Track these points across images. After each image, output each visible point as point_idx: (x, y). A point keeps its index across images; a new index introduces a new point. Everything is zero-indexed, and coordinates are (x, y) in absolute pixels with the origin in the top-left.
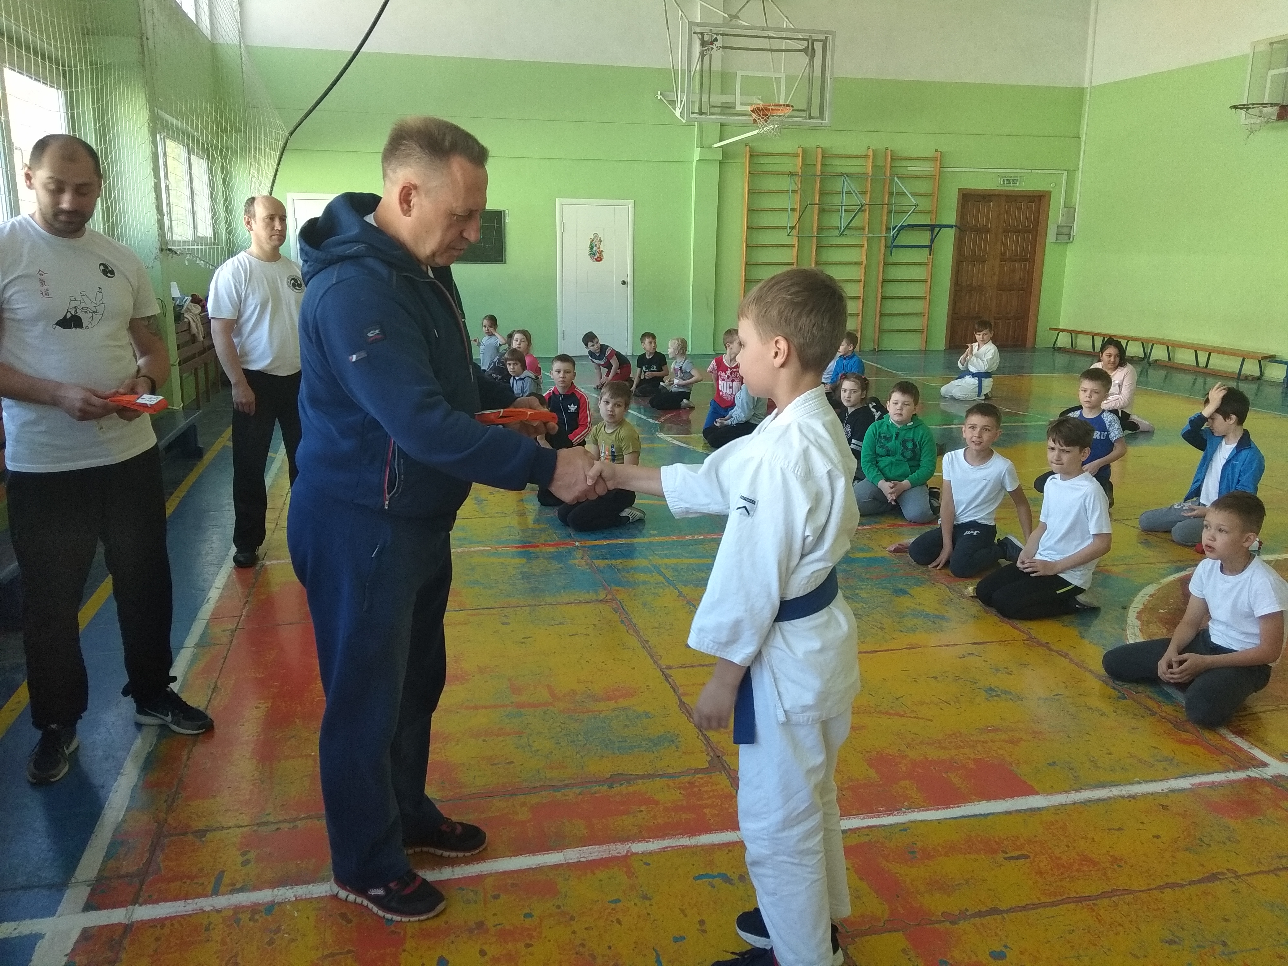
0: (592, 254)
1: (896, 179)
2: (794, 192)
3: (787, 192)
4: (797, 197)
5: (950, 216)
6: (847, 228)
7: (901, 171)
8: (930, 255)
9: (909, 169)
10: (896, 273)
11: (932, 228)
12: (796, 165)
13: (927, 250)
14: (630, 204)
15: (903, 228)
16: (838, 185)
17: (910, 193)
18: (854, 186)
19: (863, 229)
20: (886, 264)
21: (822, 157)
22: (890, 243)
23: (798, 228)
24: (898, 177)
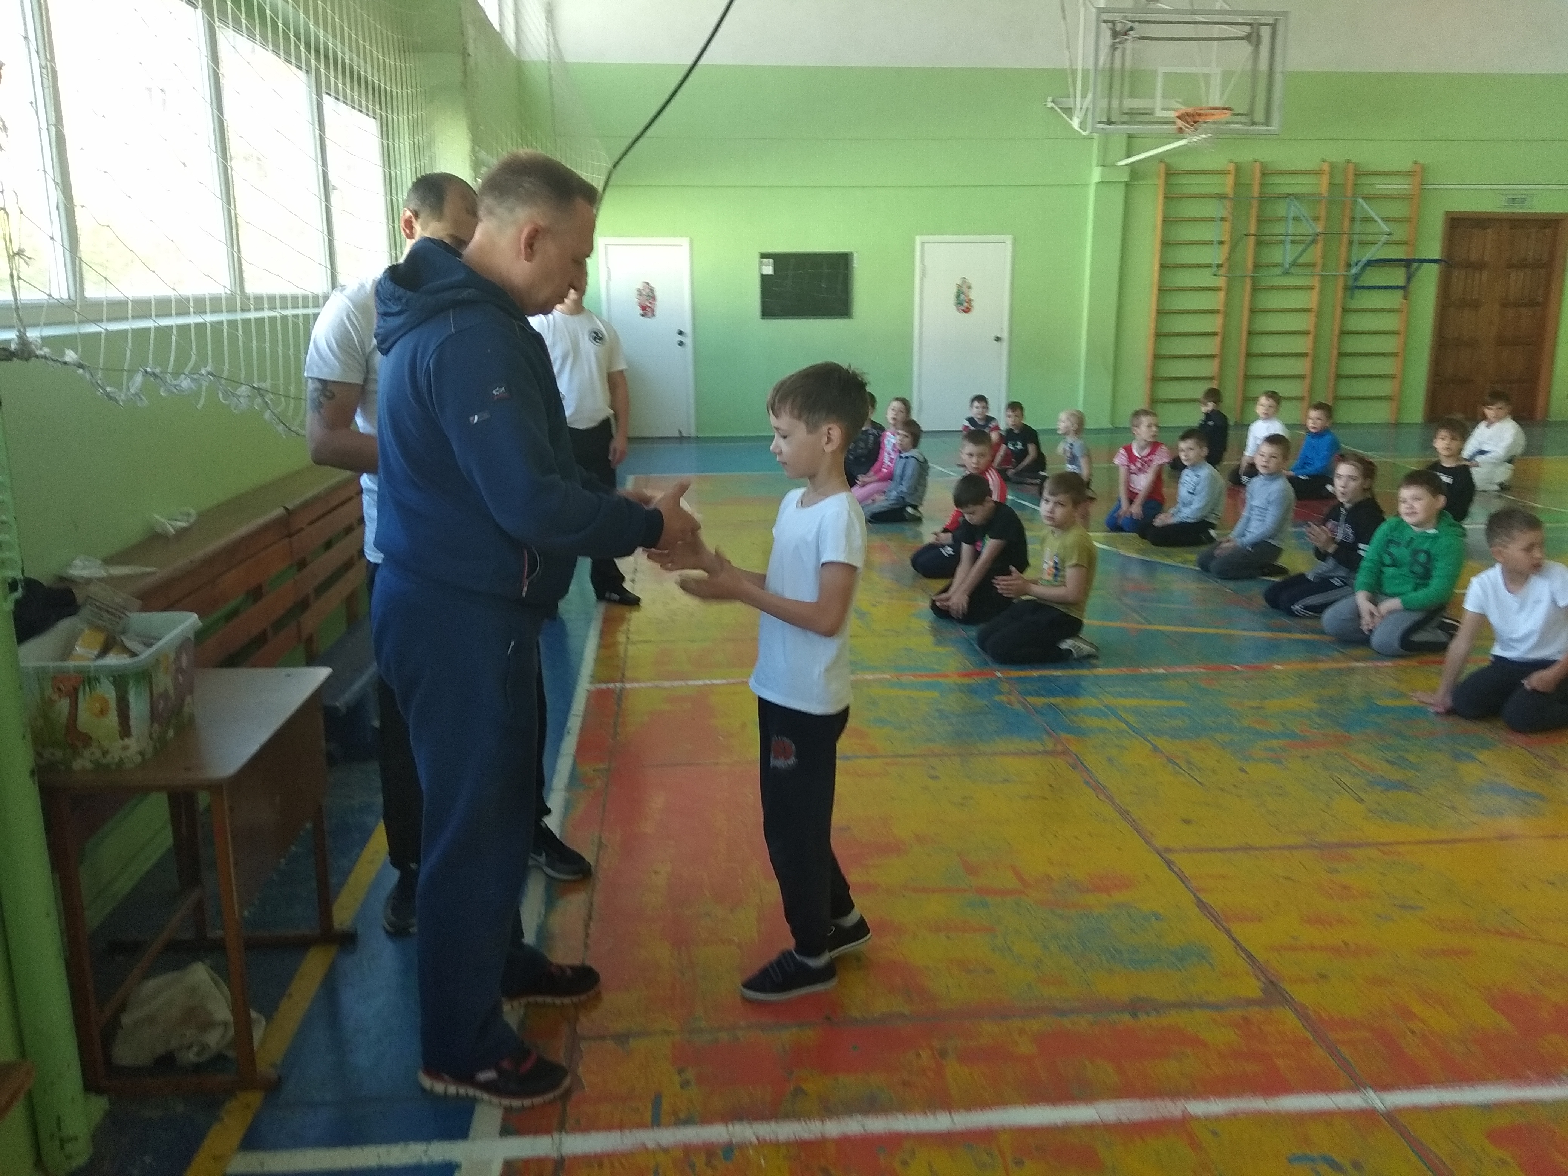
0: (959, 303)
1: (1361, 201)
2: (1223, 219)
3: (1212, 220)
4: (1227, 226)
5: (1433, 248)
6: (1294, 264)
7: (1367, 190)
8: (1405, 298)
9: (1378, 186)
10: (1357, 322)
11: (1407, 263)
12: (1227, 185)
13: (1400, 293)
14: (1008, 239)
15: (1370, 263)
16: (1280, 209)
17: (1382, 219)
18: (1303, 211)
19: (1313, 265)
20: (1345, 310)
21: (1264, 174)
22: (1350, 283)
23: (1229, 267)
24: (1364, 198)
